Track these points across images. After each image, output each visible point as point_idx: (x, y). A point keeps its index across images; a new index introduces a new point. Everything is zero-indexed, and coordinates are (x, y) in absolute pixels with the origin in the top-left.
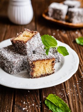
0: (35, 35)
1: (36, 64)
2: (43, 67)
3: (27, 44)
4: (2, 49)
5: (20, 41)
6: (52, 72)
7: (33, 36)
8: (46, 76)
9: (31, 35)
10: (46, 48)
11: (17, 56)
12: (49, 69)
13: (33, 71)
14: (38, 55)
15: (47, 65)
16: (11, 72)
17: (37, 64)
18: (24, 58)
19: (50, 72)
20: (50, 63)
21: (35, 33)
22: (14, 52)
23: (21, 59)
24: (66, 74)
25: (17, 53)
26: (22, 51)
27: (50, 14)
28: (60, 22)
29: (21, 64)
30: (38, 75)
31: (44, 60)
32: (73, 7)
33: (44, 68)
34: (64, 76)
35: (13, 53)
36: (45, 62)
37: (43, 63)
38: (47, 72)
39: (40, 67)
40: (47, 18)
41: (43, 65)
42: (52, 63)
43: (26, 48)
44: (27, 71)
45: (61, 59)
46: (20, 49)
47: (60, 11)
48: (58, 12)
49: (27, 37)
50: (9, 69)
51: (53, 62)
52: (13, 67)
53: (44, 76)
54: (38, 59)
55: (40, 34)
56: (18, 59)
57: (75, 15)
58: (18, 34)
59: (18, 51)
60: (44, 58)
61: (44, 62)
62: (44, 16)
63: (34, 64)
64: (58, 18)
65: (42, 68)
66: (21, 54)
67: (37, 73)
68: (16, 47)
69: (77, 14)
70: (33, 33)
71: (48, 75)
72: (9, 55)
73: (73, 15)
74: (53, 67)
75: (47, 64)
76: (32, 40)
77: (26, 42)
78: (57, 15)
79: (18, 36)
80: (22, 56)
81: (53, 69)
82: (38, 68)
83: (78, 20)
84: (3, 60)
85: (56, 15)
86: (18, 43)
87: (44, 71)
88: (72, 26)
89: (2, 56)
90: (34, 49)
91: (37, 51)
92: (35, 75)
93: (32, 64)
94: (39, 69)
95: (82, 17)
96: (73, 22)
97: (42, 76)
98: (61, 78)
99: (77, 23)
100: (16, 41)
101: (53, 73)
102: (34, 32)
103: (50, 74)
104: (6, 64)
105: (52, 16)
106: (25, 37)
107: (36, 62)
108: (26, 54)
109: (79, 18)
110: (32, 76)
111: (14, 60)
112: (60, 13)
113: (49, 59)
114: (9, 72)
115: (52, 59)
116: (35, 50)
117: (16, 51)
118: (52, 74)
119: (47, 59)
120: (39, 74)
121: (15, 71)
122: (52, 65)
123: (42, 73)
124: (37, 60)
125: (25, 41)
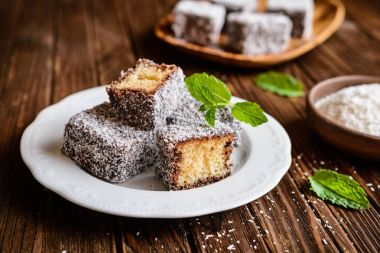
0: (173, 73)
1: (184, 151)
2: (202, 159)
3: (156, 97)
4: (82, 115)
5: (135, 92)
6: (225, 172)
7: (168, 78)
8: (210, 183)
9: (161, 75)
10: (206, 107)
11: (126, 131)
12: (217, 165)
13: (176, 171)
14: (188, 128)
15: (214, 152)
16: (113, 176)
17: (187, 152)
18: (145, 136)
19: (219, 172)
20: (221, 146)
21: (171, 68)
22: (115, 121)
23: (140, 140)
24: (265, 176)
25: (124, 124)
26: (140, 117)
27: (178, 29)
28: (208, 50)
29: (138, 154)
30: (188, 182)
31: (207, 138)
32: (240, 10)
33: (206, 162)
34: (261, 181)
35: (114, 124)
36: (209, 145)
37: (203, 148)
38: (213, 174)
39: (194, 159)
40: (170, 39)
41: (203, 152)
42: (226, 146)
43: (151, 110)
44: (156, 171)
45: (240, 138)
46: (134, 112)
47: (207, 21)
48: (200, 23)
49: (150, 82)
50: (108, 167)
51: (228, 144)
52: (119, 162)
53: (205, 184)
54: (189, 136)
55: (185, 73)
56: (132, 141)
57: (251, 31)
58: (123, 73)
59: (128, 120)
60: (205, 134)
61: (205, 145)
62: (160, 34)
63: (179, 149)
64: (202, 40)
65: (200, 162)
66: (136, 126)
67: (187, 176)
68: (121, 109)
69: (255, 29)
70: (164, 69)
71: (215, 180)
72: (105, 129)
73: (246, 31)
74: (228, 158)
75: (212, 149)
76: (166, 87)
77: (153, 93)
78: (198, 34)
79: (124, 78)
80: (141, 133)
81: (228, 163)
82: (191, 161)
83: (258, 45)
84: (87, 145)
85: (194, 32)
86: (128, 97)
87: (206, 170)
88: (247, 62)
89: (84, 134)
90: (170, 113)
91: (178, 118)
92: (181, 181)
93: (175, 150)
94: (194, 164)
95: (268, 37)
96: (245, 51)
97: (200, 183)
98: (253, 186)
99: (255, 55)
100: (124, 92)
101: (228, 174)
102: (168, 66)
103: (221, 178)
104: (97, 156)
105: (182, 37)
106: (146, 80)
107: (186, 146)
108: (152, 126)
109: (261, 41)
110: (173, 184)
111: (121, 142)
112: (208, 27)
113: (217, 137)
114: (107, 178)
115: (226, 135)
116: (173, 117)
117: (119, 119)
118: (226, 177)
119: (213, 137)
120: (193, 180)
121: (124, 172)
122: (226, 153)
123: (200, 176)
124: (188, 141)
125: (148, 90)
